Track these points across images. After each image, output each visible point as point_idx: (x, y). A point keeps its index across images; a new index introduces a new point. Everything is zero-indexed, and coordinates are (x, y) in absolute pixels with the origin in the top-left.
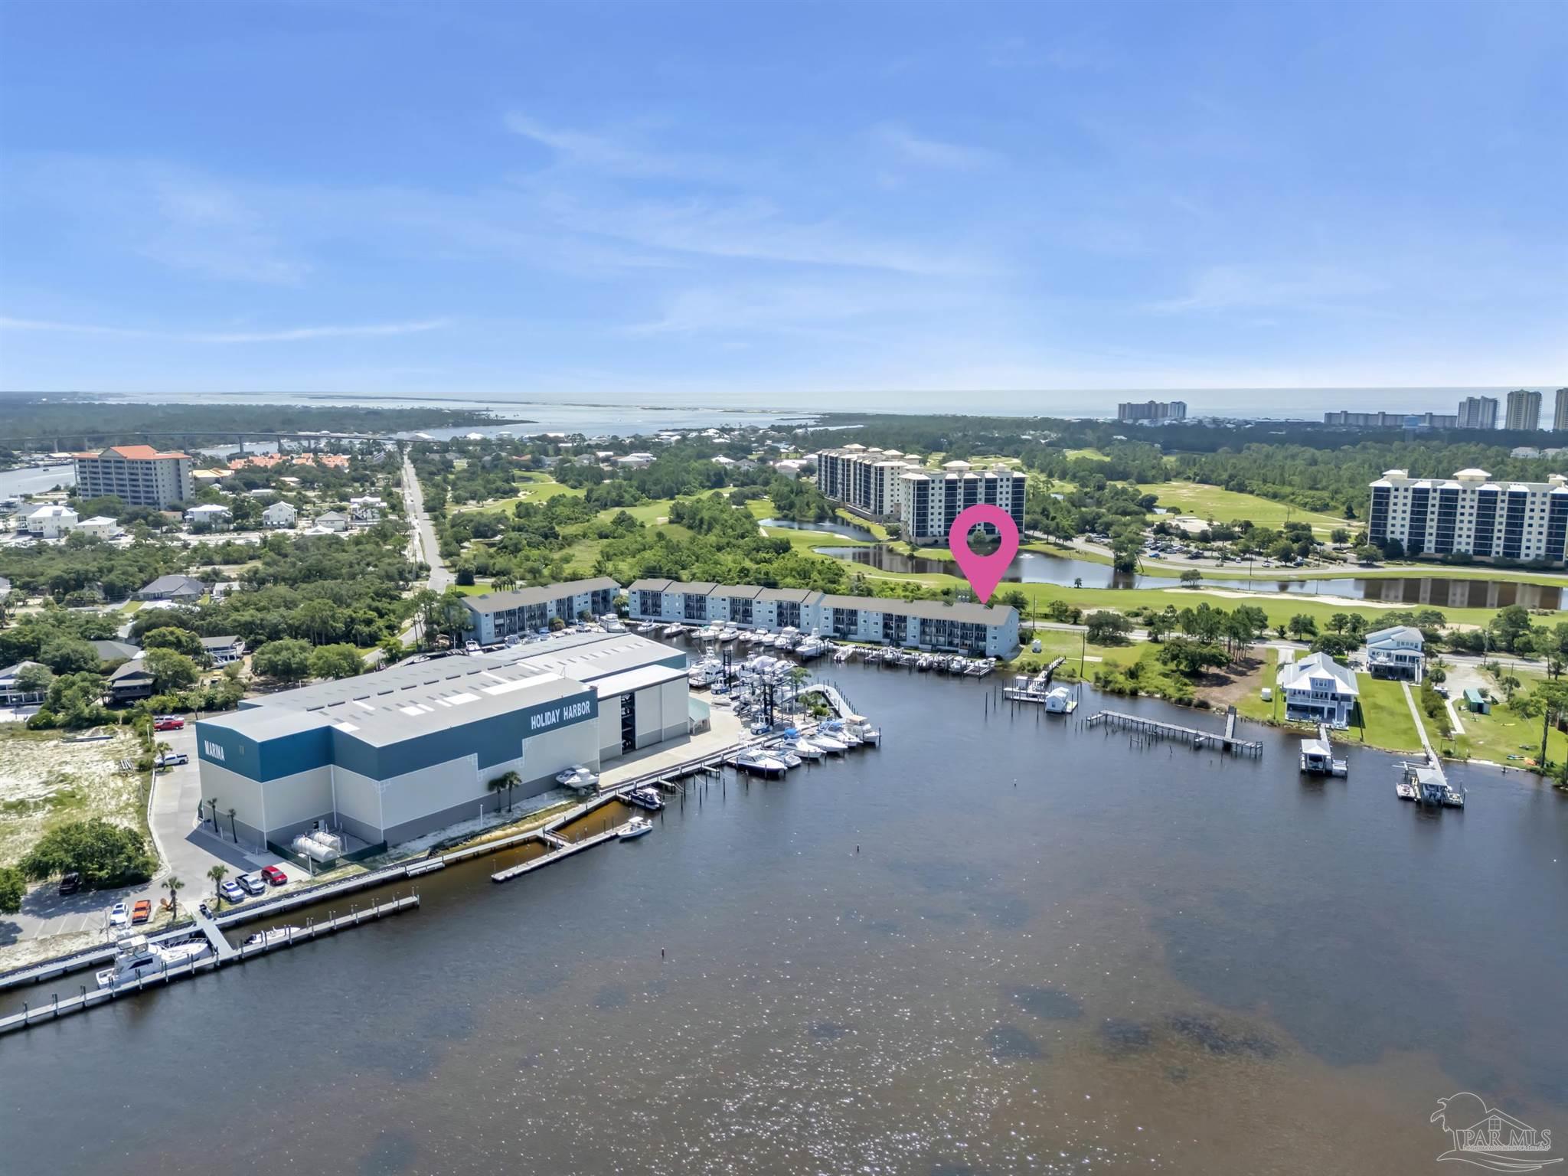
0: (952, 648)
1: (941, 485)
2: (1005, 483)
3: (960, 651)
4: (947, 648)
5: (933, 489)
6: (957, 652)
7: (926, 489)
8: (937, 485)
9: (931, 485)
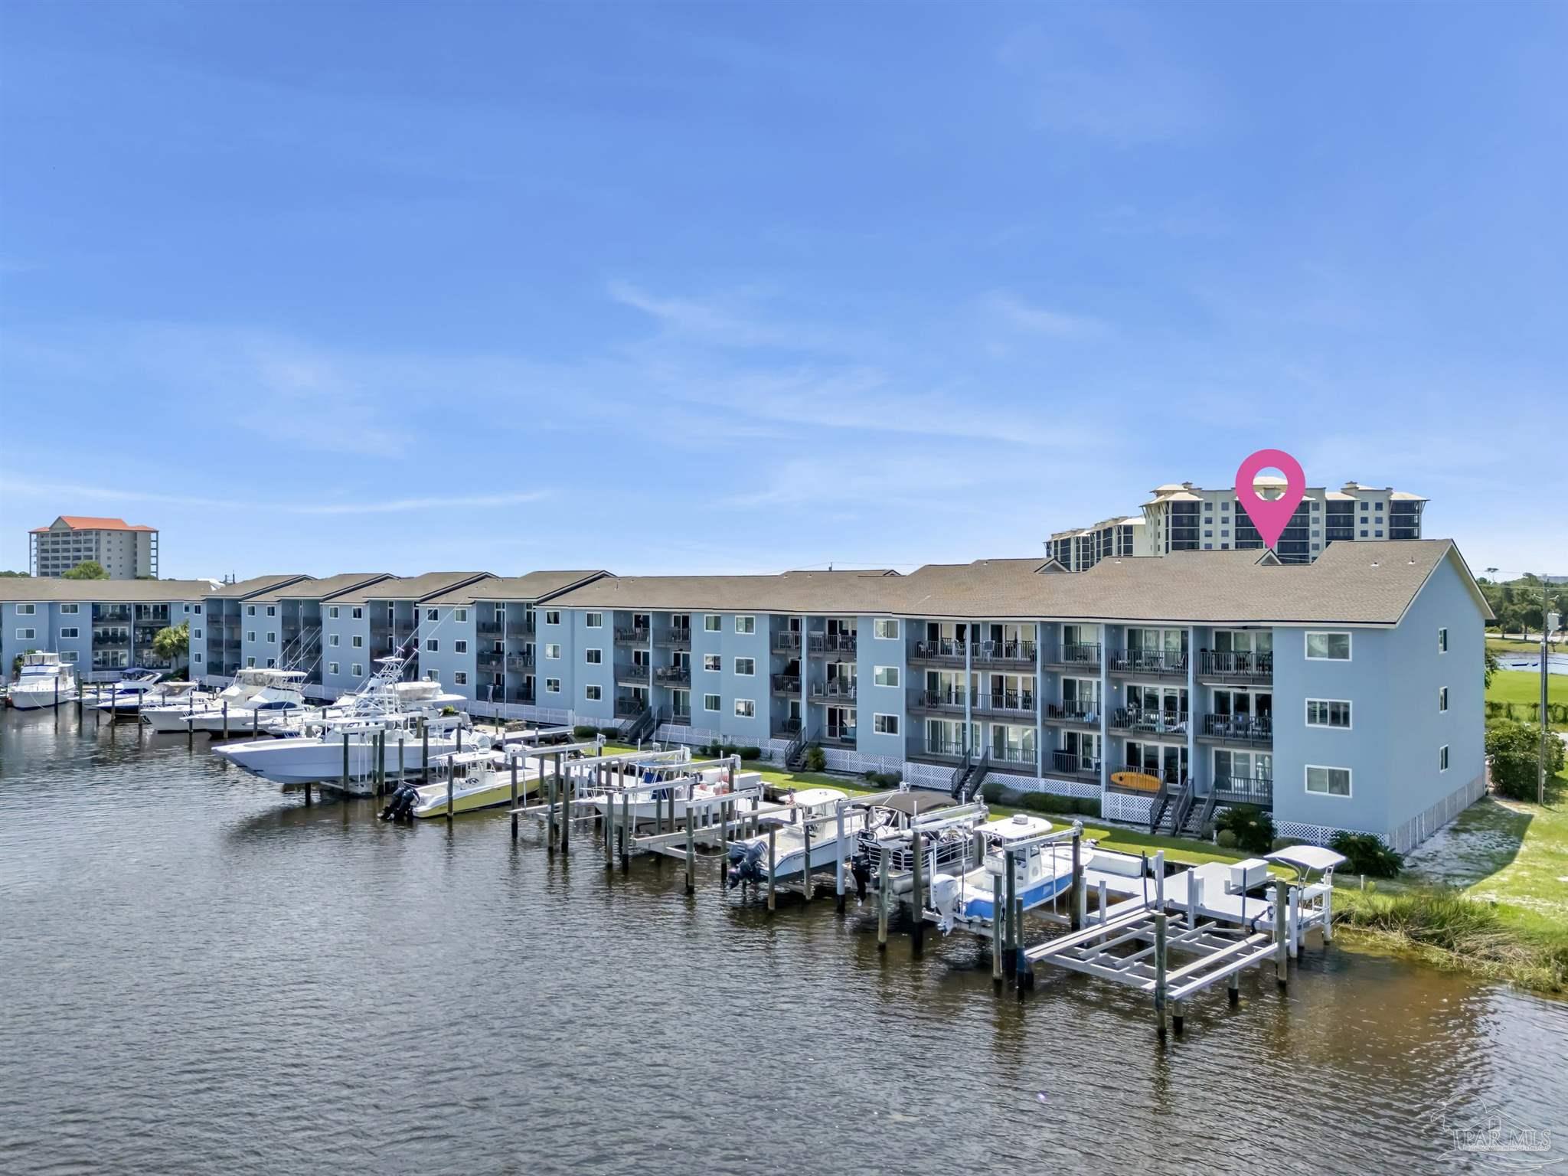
0: (1067, 788)
1: (1225, 514)
2: (1371, 513)
3: (1112, 803)
4: (1042, 785)
5: (1209, 521)
6: (1092, 809)
7: (1194, 522)
8: (1218, 514)
9: (1204, 514)
